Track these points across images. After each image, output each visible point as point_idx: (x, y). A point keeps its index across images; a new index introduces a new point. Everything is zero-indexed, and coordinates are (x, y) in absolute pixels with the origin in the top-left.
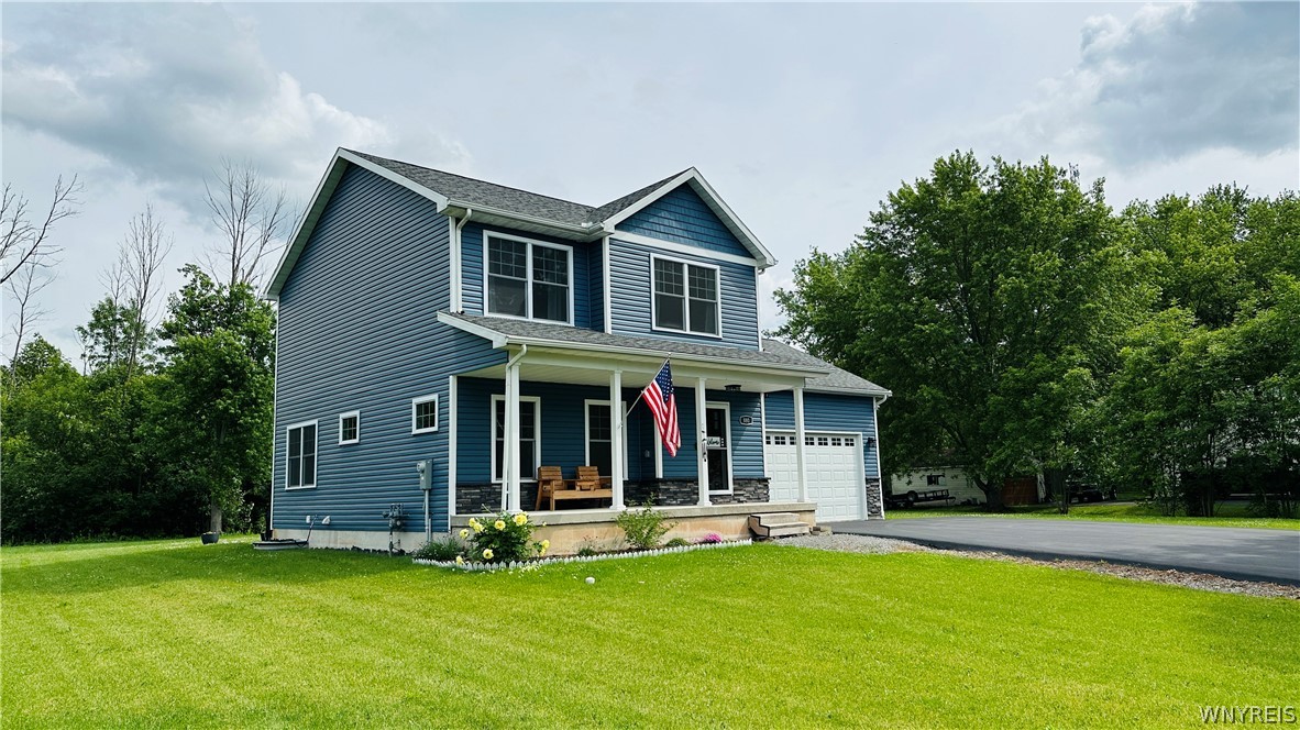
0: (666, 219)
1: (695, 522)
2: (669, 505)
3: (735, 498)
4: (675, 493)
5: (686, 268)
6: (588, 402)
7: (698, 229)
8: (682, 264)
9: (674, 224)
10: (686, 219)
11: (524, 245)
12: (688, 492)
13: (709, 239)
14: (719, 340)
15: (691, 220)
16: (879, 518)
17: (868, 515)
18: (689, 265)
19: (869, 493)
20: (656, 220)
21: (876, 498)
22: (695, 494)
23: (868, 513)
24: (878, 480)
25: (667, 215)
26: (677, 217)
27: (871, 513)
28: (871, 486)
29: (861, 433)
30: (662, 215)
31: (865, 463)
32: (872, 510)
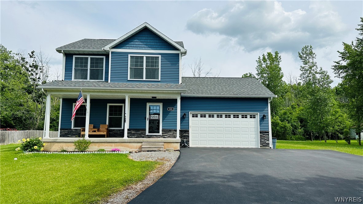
0: (136, 42)
1: (116, 144)
2: (131, 138)
3: (163, 136)
4: (134, 134)
5: (145, 58)
6: (108, 105)
7: (152, 44)
8: (143, 57)
9: (140, 43)
10: (146, 41)
11: (88, 58)
12: (140, 134)
13: (157, 46)
14: (159, 81)
15: (149, 41)
16: (268, 148)
17: (260, 146)
18: (146, 57)
19: (262, 137)
20: (132, 43)
21: (266, 139)
22: (143, 134)
23: (261, 145)
24: (268, 132)
25: (137, 41)
26: (142, 41)
27: (262, 146)
28: (263, 135)
29: (259, 113)
30: (135, 41)
31: (260, 125)
32: (264, 144)
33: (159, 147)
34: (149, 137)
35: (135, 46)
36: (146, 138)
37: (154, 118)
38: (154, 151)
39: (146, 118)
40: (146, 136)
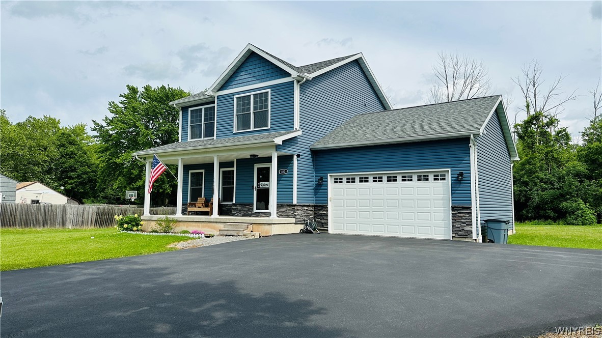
0: (243, 75)
5: (252, 97)
7: (260, 73)
8: (250, 95)
9: (247, 76)
10: (253, 71)
11: (201, 109)
13: (266, 76)
14: (269, 130)
15: (256, 70)
16: (470, 240)
17: (453, 237)
18: (254, 95)
19: (455, 218)
20: (238, 78)
21: (464, 223)
22: (250, 211)
23: (454, 235)
24: (470, 208)
25: (243, 73)
26: (249, 72)
27: (457, 235)
28: (459, 213)
29: (449, 170)
30: (241, 74)
31: (452, 194)
32: (460, 233)
33: (237, 230)
34: (257, 215)
35: (241, 81)
36: (253, 217)
37: (265, 187)
38: (233, 236)
39: (253, 186)
40: (254, 214)
